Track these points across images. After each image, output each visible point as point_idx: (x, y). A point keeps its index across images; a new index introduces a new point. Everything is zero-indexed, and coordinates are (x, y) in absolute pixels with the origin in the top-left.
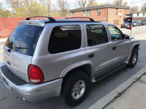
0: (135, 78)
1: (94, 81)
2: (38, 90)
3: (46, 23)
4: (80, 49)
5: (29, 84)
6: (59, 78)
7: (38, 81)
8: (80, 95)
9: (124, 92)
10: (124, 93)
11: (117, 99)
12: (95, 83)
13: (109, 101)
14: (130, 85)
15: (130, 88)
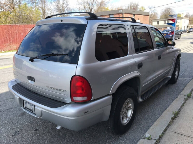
0: (185, 94)
1: (140, 100)
2: (85, 112)
3: (88, 19)
4: (128, 56)
5: (70, 105)
6: (108, 95)
7: (85, 98)
8: (128, 119)
9: (179, 111)
10: (181, 113)
11: (175, 121)
12: (142, 102)
13: (167, 124)
14: (182, 103)
15: (184, 107)
